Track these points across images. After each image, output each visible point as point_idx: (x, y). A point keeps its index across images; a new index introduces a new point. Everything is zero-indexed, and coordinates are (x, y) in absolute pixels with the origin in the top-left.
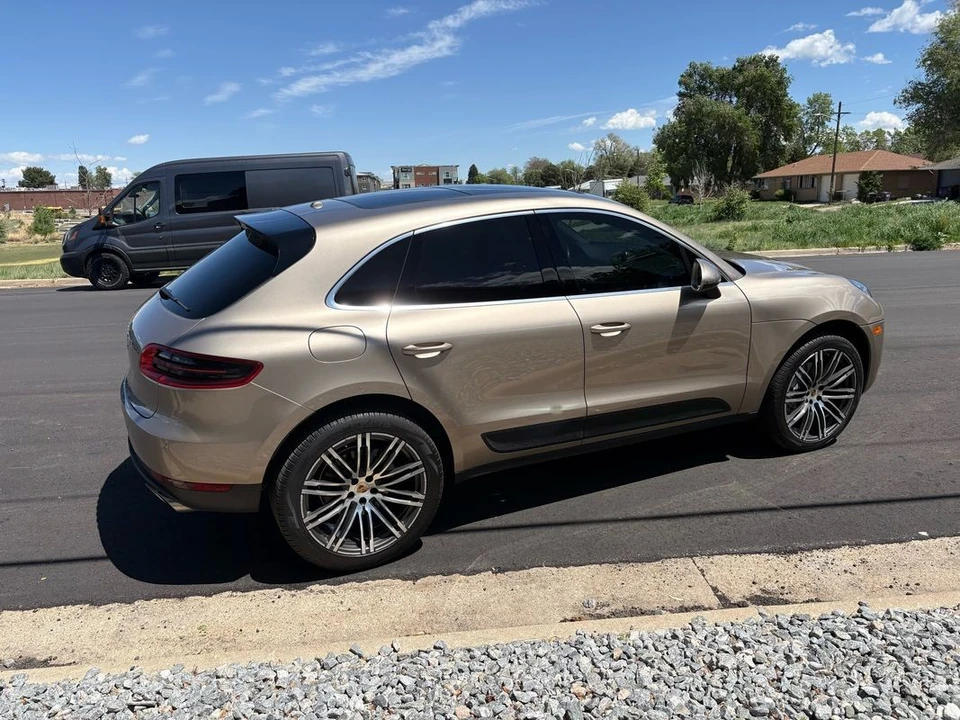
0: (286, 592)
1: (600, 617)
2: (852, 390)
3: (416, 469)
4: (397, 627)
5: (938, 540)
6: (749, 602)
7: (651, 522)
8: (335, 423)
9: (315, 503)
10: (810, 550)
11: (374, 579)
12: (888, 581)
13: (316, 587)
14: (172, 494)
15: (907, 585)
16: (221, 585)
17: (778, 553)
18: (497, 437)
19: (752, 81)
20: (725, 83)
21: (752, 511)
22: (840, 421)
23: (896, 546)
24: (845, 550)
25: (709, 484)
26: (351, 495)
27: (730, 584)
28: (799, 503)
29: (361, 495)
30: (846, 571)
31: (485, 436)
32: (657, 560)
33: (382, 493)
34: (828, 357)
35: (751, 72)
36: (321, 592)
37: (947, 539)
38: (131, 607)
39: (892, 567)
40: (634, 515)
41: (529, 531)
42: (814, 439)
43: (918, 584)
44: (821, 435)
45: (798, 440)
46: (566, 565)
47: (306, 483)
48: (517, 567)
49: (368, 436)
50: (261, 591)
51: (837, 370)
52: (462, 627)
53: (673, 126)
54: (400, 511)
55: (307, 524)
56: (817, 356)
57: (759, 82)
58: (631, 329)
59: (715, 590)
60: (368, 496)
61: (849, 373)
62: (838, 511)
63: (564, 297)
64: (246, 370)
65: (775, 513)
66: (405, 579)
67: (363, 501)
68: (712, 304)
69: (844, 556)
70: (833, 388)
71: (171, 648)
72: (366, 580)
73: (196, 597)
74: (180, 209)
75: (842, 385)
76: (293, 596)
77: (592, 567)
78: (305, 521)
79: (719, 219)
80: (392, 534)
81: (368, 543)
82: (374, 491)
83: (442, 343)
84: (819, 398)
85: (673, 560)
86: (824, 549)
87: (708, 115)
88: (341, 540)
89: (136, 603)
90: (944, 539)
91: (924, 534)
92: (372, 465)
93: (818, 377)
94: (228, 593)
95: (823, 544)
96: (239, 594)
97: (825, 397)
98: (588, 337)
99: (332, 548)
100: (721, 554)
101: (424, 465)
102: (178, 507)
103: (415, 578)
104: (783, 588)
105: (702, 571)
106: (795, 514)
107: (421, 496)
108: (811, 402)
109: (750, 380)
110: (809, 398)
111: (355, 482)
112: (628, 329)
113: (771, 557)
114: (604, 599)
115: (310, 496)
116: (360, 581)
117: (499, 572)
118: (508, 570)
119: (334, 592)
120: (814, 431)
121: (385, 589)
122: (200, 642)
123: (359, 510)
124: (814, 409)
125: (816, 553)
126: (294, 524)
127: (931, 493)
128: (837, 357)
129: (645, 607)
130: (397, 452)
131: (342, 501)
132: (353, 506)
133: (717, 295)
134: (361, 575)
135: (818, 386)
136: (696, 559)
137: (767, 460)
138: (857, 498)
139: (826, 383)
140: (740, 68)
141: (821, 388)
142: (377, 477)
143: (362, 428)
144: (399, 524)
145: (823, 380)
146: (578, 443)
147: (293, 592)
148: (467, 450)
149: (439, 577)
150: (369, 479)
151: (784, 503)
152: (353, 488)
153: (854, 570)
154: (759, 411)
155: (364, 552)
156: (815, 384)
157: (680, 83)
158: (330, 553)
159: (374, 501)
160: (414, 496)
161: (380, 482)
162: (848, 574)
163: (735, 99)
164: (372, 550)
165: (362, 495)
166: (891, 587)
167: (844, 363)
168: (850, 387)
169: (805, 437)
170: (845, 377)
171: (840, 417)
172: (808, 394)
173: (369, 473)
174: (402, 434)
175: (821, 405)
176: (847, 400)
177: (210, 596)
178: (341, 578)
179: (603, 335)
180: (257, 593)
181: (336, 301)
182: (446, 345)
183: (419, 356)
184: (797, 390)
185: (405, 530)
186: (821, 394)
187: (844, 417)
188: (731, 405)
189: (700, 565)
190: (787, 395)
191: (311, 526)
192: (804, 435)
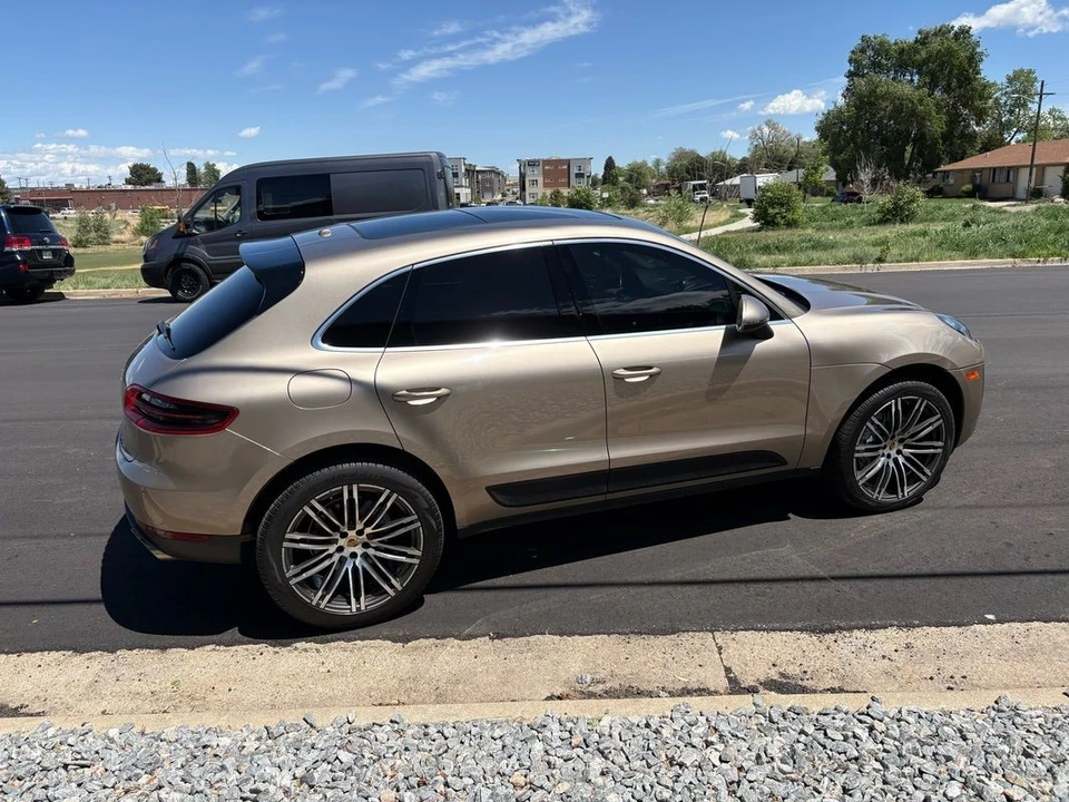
0: (270, 648)
1: (591, 695)
2: (940, 444)
3: (412, 523)
4: (372, 694)
5: (1006, 625)
6: (761, 688)
7: (679, 588)
8: (318, 473)
9: (299, 557)
10: (850, 629)
11: (362, 639)
12: (930, 670)
13: (301, 645)
14: (152, 543)
15: (952, 677)
16: (206, 638)
17: (813, 631)
18: (505, 491)
19: (937, 56)
20: (904, 59)
21: (797, 580)
22: (925, 479)
23: (953, 630)
24: (891, 632)
25: (758, 546)
26: (340, 549)
27: (746, 665)
28: (854, 573)
29: (351, 549)
30: (884, 657)
31: (490, 489)
32: (674, 633)
33: (374, 548)
34: (908, 407)
35: (935, 45)
36: (306, 650)
37: (1018, 625)
38: (112, 656)
39: (940, 654)
40: (663, 579)
41: (542, 592)
42: (891, 498)
43: (964, 677)
44: (900, 494)
45: (869, 499)
46: (571, 634)
47: (288, 536)
48: (517, 633)
49: (355, 488)
50: (245, 647)
51: (920, 421)
52: (440, 698)
53: (840, 111)
54: (394, 567)
55: (291, 578)
56: (895, 405)
57: (946, 57)
58: (662, 375)
59: (728, 670)
60: (359, 550)
61: (936, 425)
62: (897, 583)
63: (583, 338)
64: (221, 415)
65: (823, 584)
66: (395, 641)
67: (354, 555)
68: (762, 346)
69: (888, 639)
70: (917, 441)
71: (140, 702)
72: (356, 640)
73: (179, 650)
74: (262, 216)
75: (929, 437)
76: (277, 652)
77: (599, 637)
78: (288, 575)
79: (883, 221)
80: (386, 592)
81: (358, 600)
82: (366, 545)
83: (439, 389)
84: (899, 452)
85: (691, 633)
86: (867, 629)
87: (883, 97)
88: (328, 597)
89: (118, 652)
90: (1013, 624)
91: (991, 617)
92: (361, 518)
93: (896, 429)
94: (212, 647)
95: (867, 624)
96: (222, 648)
97: (907, 451)
98: (610, 383)
99: (318, 604)
100: (746, 630)
101: (419, 520)
102: (160, 556)
103: (406, 640)
104: (805, 672)
105: (720, 648)
106: (845, 586)
107: (418, 553)
108: (889, 456)
109: (809, 431)
110: (886, 452)
111: (344, 535)
112: (658, 374)
113: (804, 635)
114: (602, 675)
115: (294, 549)
116: (349, 640)
117: (497, 638)
118: (507, 636)
119: (318, 651)
120: (892, 489)
121: (372, 651)
122: (170, 699)
123: (349, 566)
124: (892, 465)
125: (856, 633)
126: (276, 580)
127: (1014, 567)
128: (920, 406)
129: (644, 687)
130: (389, 505)
131: (330, 556)
132: (342, 561)
133: (769, 334)
134: (351, 634)
135: (897, 438)
136: (717, 634)
137: (833, 521)
138: (925, 570)
139: (906, 435)
140: (923, 40)
141: (901, 441)
142: (368, 530)
143: (350, 479)
144: (393, 581)
145: (904, 431)
146: (601, 498)
147: (277, 649)
148: (469, 506)
149: (432, 640)
150: (360, 533)
151: (837, 572)
152: (342, 542)
153: (895, 656)
154: (823, 465)
155: (354, 610)
156: (893, 437)
157: (850, 61)
158: (315, 610)
159: (365, 556)
160: (410, 552)
161: (371, 536)
162: (886, 661)
163: (916, 78)
164: (363, 608)
165: (353, 549)
166: (931, 678)
167: (928, 413)
168: (938, 440)
169: (881, 496)
170: (930, 428)
171: (924, 474)
172: (885, 447)
173: (359, 526)
174: (394, 486)
175: (901, 460)
176: (934, 455)
177: (193, 649)
178: (329, 636)
179: (627, 380)
180: (239, 648)
181: (323, 341)
182: (443, 391)
183: (411, 403)
184: (870, 443)
185: (400, 588)
186: (901, 448)
187: (930, 474)
188: (787, 459)
189: (719, 641)
190: (857, 448)
191: (295, 581)
192: (879, 493)
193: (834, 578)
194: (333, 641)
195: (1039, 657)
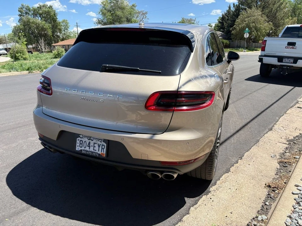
5: (281, 119)
11: (221, 177)
13: (212, 189)
19: (45, 12)
20: (36, 13)
35: (44, 9)
36: (217, 189)
53: (19, 26)
57: (48, 13)
65: (252, 122)
76: (213, 195)
85: (261, 139)
87: (32, 23)
96: (196, 206)
113: (271, 132)
116: (219, 180)
117: (241, 159)
119: (220, 187)
129: (281, 152)
140: (40, 8)
149: (233, 167)
151: (248, 120)
157: (19, 11)
163: (40, 18)
180: (201, 202)
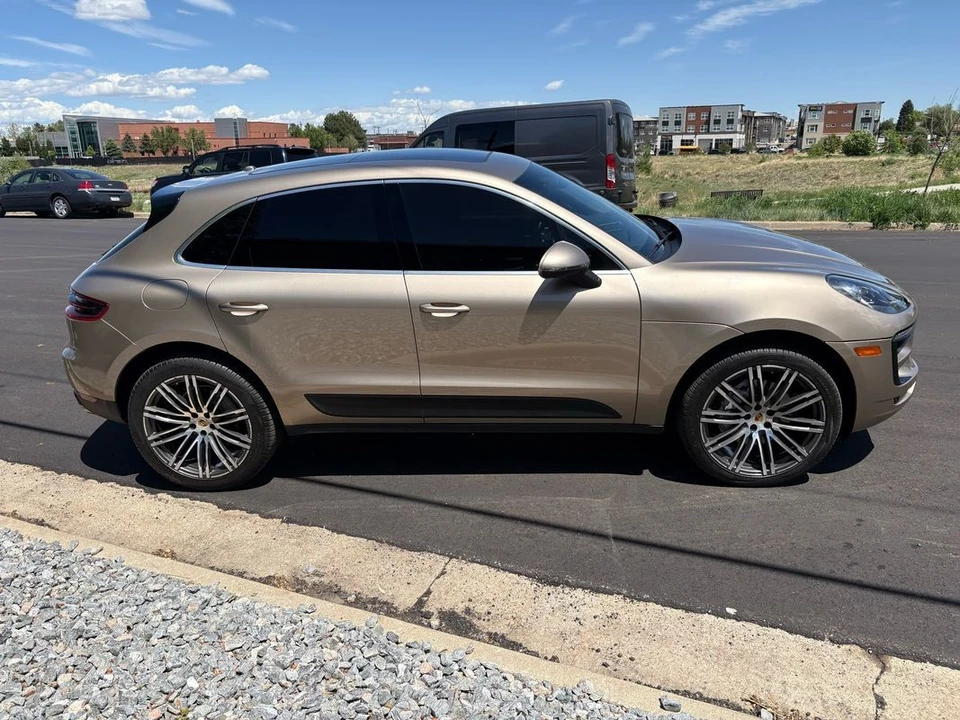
0: (142, 493)
2: (820, 423)
3: (242, 415)
5: (740, 623)
6: (435, 616)
8: (166, 362)
10: (575, 586)
11: (201, 500)
12: (606, 643)
13: (163, 495)
15: (620, 656)
16: (115, 477)
17: (539, 580)
18: (323, 400)
22: (799, 459)
24: (612, 599)
25: (579, 494)
26: (193, 426)
27: (447, 593)
28: (642, 537)
29: (201, 427)
30: (577, 620)
31: (306, 395)
32: (419, 551)
33: (217, 430)
34: (771, 376)
37: (754, 626)
39: (635, 631)
42: (756, 473)
43: (633, 659)
44: (766, 470)
45: (726, 470)
46: (339, 532)
47: (146, 408)
49: (194, 377)
50: (130, 488)
54: (231, 449)
55: (152, 441)
56: (753, 373)
58: (470, 313)
59: (428, 593)
60: (207, 429)
61: (812, 402)
63: (402, 271)
64: (98, 307)
65: (599, 540)
66: (219, 506)
67: (203, 433)
68: (583, 296)
69: (601, 605)
70: (787, 416)
73: (94, 481)
75: (805, 414)
77: (359, 540)
78: (149, 439)
80: (225, 467)
81: (204, 468)
82: (212, 427)
83: (258, 304)
84: (767, 425)
85: (432, 555)
86: (592, 590)
88: (181, 462)
89: (63, 474)
90: (749, 625)
91: (731, 611)
92: (203, 404)
93: (758, 398)
94: (112, 483)
96: (118, 486)
97: (776, 426)
98: (417, 314)
99: (173, 466)
100: (481, 563)
101: (247, 413)
103: (226, 508)
104: (489, 613)
105: (442, 574)
107: (249, 441)
108: (753, 427)
109: (643, 387)
110: (750, 422)
111: (195, 415)
112: (467, 311)
113: (527, 581)
114: (326, 570)
115: (154, 420)
116: (192, 499)
117: (287, 522)
118: (293, 522)
120: (754, 463)
121: (199, 511)
123: (198, 440)
124: (756, 437)
125: (579, 592)
126: (140, 441)
128: (788, 378)
129: (346, 588)
130: (222, 396)
131: (184, 430)
132: (194, 436)
133: (595, 283)
135: (765, 410)
136: (453, 561)
139: (774, 408)
141: (770, 413)
142: (211, 415)
143: (189, 371)
144: (230, 460)
146: (419, 421)
147: (145, 495)
149: (244, 513)
150: (206, 415)
151: (624, 533)
152: (193, 420)
153: (589, 621)
154: (665, 425)
155: (201, 476)
156: (758, 408)
158: (171, 470)
159: (211, 435)
160: (241, 438)
161: (214, 420)
162: (575, 623)
164: (208, 476)
165: (204, 428)
166: (598, 651)
167: (799, 388)
168: (818, 418)
169: (739, 468)
170: (805, 404)
171: (799, 454)
172: (747, 417)
173: (204, 410)
174: (225, 381)
175: (769, 433)
176: (814, 434)
177: (102, 482)
178: (183, 493)
179: (434, 314)
180: (126, 488)
181: (183, 256)
182: (262, 307)
183: (234, 313)
184: (727, 410)
185: (236, 467)
186: (770, 420)
187: (806, 455)
188: (621, 414)
189: (448, 567)
190: (704, 413)
191: (153, 444)
192: (737, 464)
193: (617, 538)
194: (183, 497)
195: (737, 665)
